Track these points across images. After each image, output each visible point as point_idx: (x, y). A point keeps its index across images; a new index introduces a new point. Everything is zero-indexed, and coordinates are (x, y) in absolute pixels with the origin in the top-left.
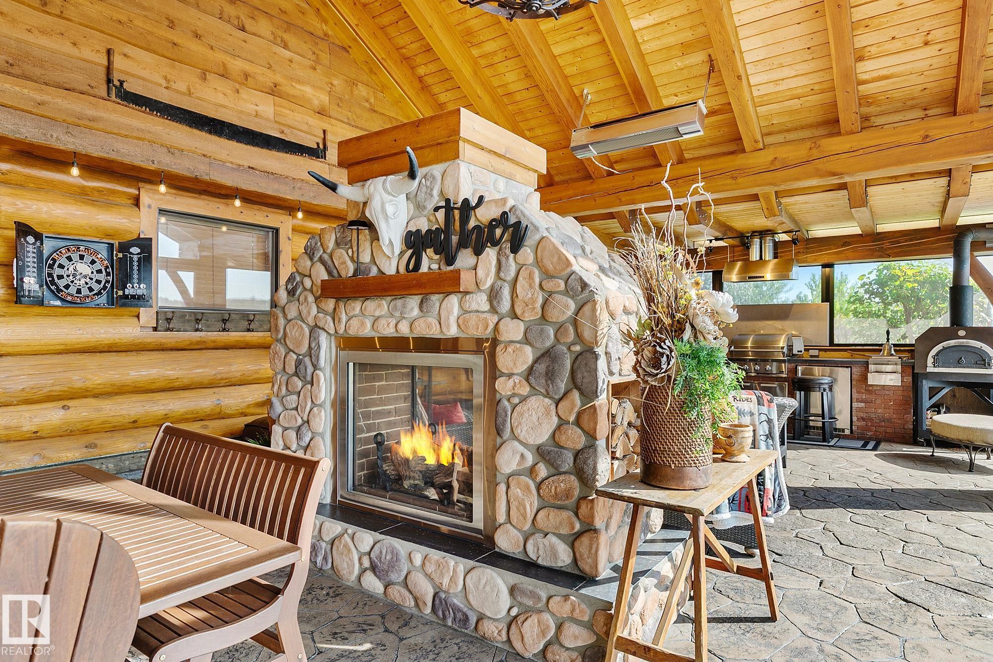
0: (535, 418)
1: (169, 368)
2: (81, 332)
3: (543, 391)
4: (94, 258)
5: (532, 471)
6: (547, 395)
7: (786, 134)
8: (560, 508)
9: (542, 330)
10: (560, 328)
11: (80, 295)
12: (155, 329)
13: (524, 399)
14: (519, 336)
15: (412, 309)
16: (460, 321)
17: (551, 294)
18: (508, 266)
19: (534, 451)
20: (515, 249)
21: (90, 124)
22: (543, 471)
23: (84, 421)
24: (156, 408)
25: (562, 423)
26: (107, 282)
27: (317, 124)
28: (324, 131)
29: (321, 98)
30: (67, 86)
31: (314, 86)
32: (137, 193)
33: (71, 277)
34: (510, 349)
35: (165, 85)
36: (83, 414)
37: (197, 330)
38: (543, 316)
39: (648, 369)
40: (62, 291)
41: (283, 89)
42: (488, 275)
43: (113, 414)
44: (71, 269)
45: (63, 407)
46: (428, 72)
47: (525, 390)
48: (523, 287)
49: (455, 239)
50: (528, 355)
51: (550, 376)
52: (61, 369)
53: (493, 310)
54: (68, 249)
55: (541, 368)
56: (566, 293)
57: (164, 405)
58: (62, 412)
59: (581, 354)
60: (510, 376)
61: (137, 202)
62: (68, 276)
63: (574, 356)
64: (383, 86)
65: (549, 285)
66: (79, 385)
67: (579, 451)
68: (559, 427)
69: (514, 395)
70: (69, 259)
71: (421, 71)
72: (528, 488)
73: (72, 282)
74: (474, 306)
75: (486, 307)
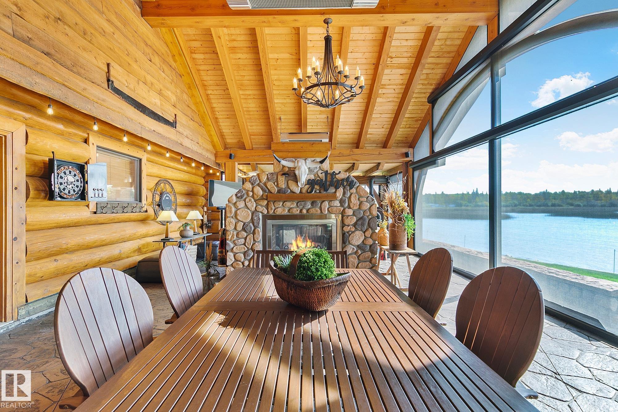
0: (358, 237)
1: (102, 234)
2: (65, 215)
3: (360, 229)
4: (75, 173)
5: (356, 253)
6: (362, 230)
7: (341, 145)
8: (365, 262)
9: (360, 212)
10: (365, 211)
11: (70, 194)
12: (95, 213)
13: (353, 232)
14: (351, 214)
15: (309, 205)
16: (330, 209)
17: (362, 202)
18: (348, 193)
19: (357, 247)
20: (351, 189)
21: (102, 103)
22: (360, 252)
23: (65, 268)
24: (95, 257)
25: (366, 237)
26: (81, 186)
27: (173, 111)
28: (175, 115)
29: (173, 99)
30: (94, 81)
31: (172, 92)
32: (87, 136)
33: (66, 184)
34: (349, 218)
35: (127, 85)
36: (65, 263)
37: (113, 213)
38: (359, 208)
39: (398, 222)
40: (62, 192)
41: (163, 92)
42: (340, 195)
43: (77, 262)
44: (66, 179)
45: (55, 260)
46: (213, 93)
47: (353, 229)
48: (353, 199)
49: (328, 183)
50: (355, 219)
51: (363, 225)
52: (55, 238)
53: (342, 205)
54: (64, 167)
55: (360, 223)
56: (367, 201)
57: (98, 255)
58: (55, 263)
59: (371, 218)
60: (348, 226)
61: (86, 141)
62: (64, 183)
63: (369, 219)
64: (192, 96)
65: (361, 199)
66: (64, 246)
67: (371, 245)
68: (365, 239)
69: (349, 231)
70: (65, 173)
71: (209, 92)
72: (355, 258)
73: (66, 186)
74: (335, 205)
75: (339, 205)
